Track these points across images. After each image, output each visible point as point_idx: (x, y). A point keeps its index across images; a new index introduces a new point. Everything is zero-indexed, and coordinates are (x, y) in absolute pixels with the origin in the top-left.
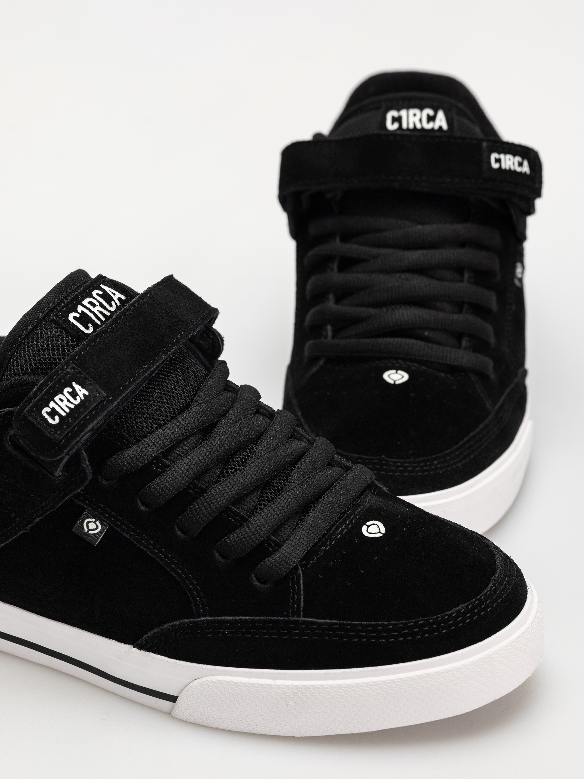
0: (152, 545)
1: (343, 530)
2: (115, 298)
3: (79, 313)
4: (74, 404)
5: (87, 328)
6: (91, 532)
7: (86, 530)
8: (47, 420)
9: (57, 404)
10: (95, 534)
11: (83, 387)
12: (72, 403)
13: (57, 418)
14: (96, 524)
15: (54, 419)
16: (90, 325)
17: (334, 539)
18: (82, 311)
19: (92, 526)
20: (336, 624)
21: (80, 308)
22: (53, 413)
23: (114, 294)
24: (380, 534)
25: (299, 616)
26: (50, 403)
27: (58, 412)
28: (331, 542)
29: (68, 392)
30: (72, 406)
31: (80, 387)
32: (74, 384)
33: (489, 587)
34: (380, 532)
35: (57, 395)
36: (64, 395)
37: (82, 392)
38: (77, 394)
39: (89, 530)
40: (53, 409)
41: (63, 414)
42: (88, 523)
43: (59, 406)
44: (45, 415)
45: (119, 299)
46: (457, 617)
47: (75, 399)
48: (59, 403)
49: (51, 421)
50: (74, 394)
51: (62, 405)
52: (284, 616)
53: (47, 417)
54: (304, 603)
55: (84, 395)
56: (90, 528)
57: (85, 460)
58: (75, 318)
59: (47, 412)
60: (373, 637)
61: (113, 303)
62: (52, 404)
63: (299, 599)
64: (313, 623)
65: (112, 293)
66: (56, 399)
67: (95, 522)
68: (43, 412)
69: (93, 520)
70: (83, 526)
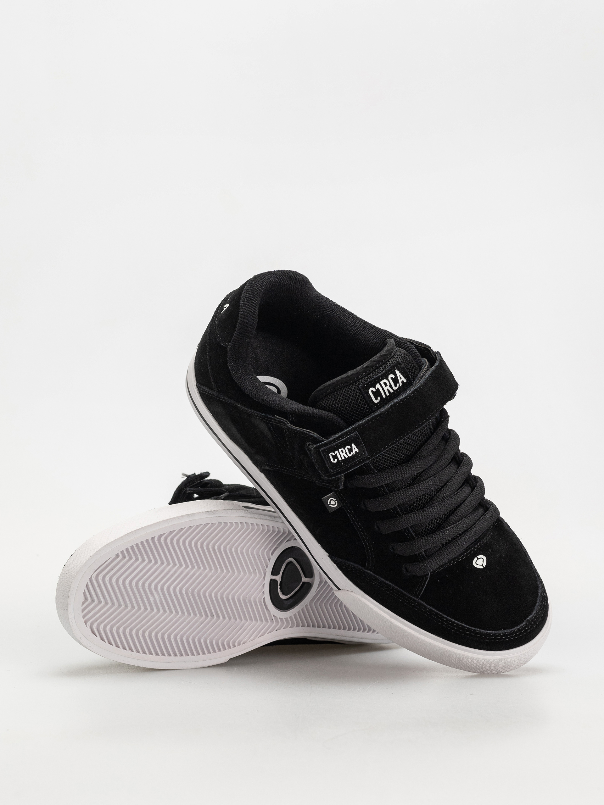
0: (359, 525)
1: (463, 557)
2: (400, 381)
3: (376, 389)
4: (348, 456)
5: (376, 399)
6: (330, 505)
7: (329, 503)
8: (331, 459)
9: (339, 453)
10: (332, 507)
11: (357, 448)
12: (347, 455)
13: (336, 460)
14: (335, 503)
15: (334, 461)
16: (379, 398)
17: (456, 561)
18: (378, 388)
19: (333, 502)
20: (434, 611)
21: (378, 386)
22: (335, 457)
23: (401, 378)
24: (482, 566)
25: (417, 598)
26: (336, 451)
27: (338, 458)
28: (454, 562)
29: (348, 448)
30: (347, 457)
31: (355, 447)
32: (353, 445)
33: (522, 625)
34: (482, 565)
35: (341, 448)
36: (345, 449)
37: (355, 449)
38: (352, 451)
39: (330, 504)
40: (336, 455)
41: (340, 459)
42: (331, 500)
43: (340, 454)
44: (331, 456)
45: (403, 382)
46: (497, 636)
47: (350, 454)
48: (341, 453)
49: (332, 460)
50: (350, 450)
51: (342, 455)
52: (410, 594)
53: (331, 457)
54: (423, 592)
55: (356, 452)
56: (331, 503)
57: (342, 482)
58: (372, 391)
59: (332, 455)
60: (449, 627)
61: (398, 385)
62: (336, 452)
63: (422, 590)
64: (423, 605)
65: (400, 377)
66: (340, 450)
67: (335, 501)
68: (330, 454)
69: (335, 500)
70: (328, 501)
